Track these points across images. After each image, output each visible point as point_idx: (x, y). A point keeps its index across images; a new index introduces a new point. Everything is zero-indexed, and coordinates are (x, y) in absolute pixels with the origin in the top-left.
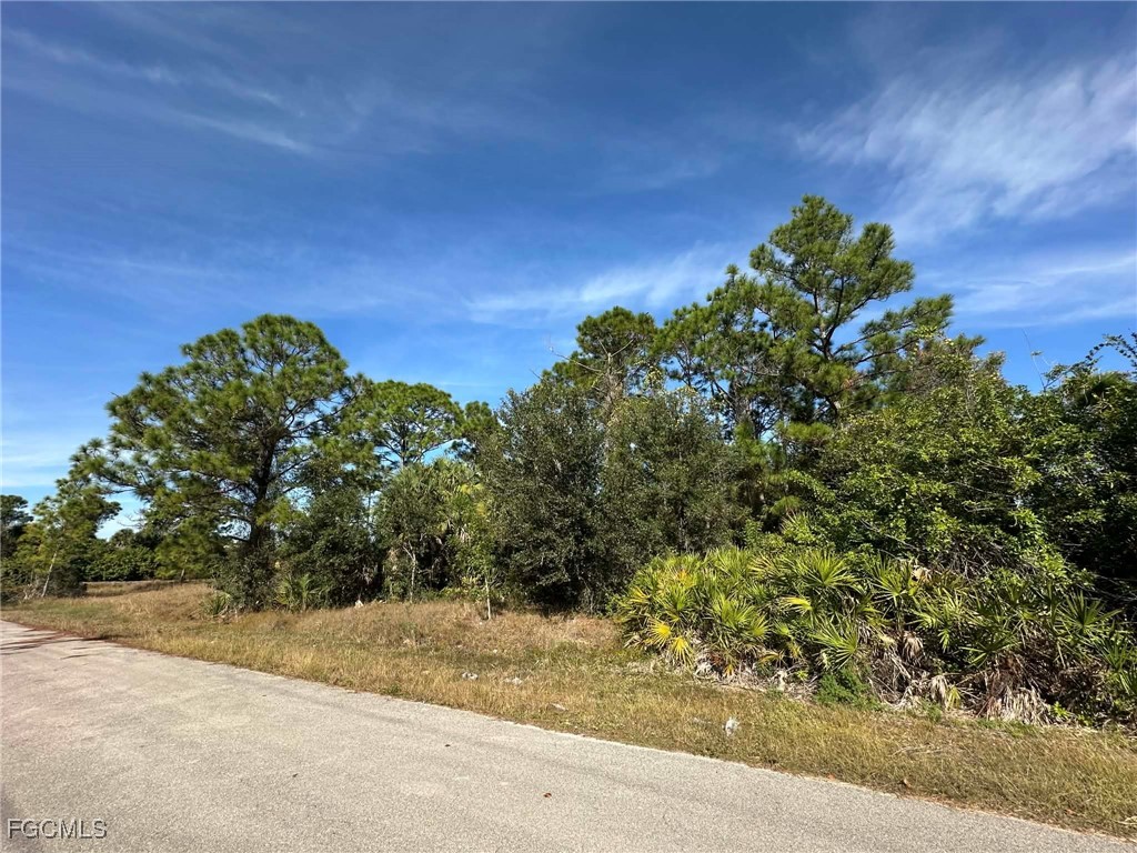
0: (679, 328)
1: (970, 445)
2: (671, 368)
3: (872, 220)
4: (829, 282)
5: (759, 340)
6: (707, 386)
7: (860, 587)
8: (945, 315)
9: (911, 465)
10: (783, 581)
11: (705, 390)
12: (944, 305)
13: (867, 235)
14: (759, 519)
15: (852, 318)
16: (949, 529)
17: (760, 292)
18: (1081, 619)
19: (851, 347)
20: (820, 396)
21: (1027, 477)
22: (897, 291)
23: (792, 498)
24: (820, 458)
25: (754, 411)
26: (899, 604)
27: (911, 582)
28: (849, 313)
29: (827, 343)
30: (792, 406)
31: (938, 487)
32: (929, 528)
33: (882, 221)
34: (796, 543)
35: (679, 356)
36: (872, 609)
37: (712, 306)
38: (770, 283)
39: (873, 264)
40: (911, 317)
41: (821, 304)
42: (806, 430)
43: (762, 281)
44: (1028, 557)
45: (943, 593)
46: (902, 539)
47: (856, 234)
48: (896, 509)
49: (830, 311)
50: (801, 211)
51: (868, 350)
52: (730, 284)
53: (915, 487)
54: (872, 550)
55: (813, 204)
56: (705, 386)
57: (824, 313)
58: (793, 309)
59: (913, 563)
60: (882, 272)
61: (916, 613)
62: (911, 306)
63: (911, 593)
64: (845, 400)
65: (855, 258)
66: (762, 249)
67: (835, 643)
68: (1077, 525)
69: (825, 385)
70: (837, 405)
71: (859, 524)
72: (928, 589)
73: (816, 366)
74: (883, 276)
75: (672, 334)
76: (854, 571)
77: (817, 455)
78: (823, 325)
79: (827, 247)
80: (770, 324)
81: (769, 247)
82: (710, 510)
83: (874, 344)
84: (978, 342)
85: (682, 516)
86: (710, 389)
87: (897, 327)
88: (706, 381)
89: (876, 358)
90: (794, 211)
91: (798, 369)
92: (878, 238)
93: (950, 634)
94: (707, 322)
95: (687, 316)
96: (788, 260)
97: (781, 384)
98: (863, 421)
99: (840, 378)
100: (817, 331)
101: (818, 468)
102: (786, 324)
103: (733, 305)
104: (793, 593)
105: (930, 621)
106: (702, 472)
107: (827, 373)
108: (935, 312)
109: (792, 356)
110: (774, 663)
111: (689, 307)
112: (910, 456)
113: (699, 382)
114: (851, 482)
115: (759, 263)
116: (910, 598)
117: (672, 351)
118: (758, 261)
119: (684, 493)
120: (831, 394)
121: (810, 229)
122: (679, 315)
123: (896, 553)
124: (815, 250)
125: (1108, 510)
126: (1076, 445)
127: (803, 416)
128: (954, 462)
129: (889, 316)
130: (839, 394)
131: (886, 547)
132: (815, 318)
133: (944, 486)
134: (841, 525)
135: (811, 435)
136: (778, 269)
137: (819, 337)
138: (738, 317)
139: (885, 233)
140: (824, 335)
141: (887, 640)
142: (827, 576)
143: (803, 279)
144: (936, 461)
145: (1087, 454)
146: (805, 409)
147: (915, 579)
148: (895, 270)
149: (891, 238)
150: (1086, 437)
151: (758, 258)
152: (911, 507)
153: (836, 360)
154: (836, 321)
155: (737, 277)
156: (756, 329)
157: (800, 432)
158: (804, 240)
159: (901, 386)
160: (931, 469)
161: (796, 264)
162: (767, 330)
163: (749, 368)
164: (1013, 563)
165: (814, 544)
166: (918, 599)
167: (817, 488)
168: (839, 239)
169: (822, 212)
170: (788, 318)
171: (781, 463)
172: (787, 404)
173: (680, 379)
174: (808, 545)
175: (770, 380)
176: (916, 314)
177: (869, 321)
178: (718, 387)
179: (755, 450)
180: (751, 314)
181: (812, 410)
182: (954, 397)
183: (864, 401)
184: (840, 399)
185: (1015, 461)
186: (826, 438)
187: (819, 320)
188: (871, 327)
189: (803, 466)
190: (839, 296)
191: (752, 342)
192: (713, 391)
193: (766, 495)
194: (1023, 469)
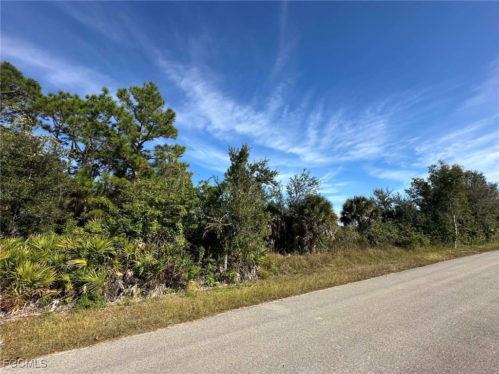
0: (59, 102)
1: (172, 199)
2: (45, 122)
3: (171, 108)
4: (148, 122)
5: (110, 132)
6: (70, 142)
7: (115, 252)
8: (182, 153)
9: (151, 203)
10: (75, 252)
11: (67, 144)
12: (183, 150)
13: (168, 112)
14: (77, 219)
15: (153, 140)
16: (156, 229)
17: (116, 110)
18: (183, 259)
19: (149, 151)
20: (130, 167)
21: (184, 213)
22: (171, 138)
23: (100, 210)
24: (120, 194)
25: (96, 164)
26: (129, 259)
27: (137, 249)
28: (152, 137)
29: (140, 146)
30: (116, 168)
31: (158, 212)
32: (150, 228)
33: (174, 110)
34: (90, 232)
35: (54, 118)
36: (117, 262)
37: (87, 102)
38: (123, 108)
39: (166, 124)
40: (173, 149)
41: (143, 129)
42: (118, 180)
43: (119, 104)
44: (177, 239)
45: (147, 253)
46: (139, 231)
47: (164, 109)
48: (140, 220)
49: (146, 134)
50: (147, 86)
51: (155, 155)
52: (101, 97)
53: (150, 211)
54: (125, 236)
55: (153, 88)
56: (68, 142)
57: (143, 133)
58: (129, 124)
59: (140, 241)
60: (168, 128)
61: (135, 261)
62: (174, 145)
63: (136, 253)
64: (140, 172)
65: (160, 118)
66: (125, 91)
67: (94, 280)
68: (192, 229)
69: (133, 163)
70: (136, 173)
71: (124, 225)
72: (143, 251)
73: (132, 154)
74: (168, 130)
75: (53, 103)
76: (114, 246)
77: (119, 192)
78: (141, 138)
79: (152, 107)
80: (118, 127)
81: (128, 92)
82: (42, 211)
83: (157, 153)
84: (188, 166)
85: (18, 213)
86: (71, 144)
87: (167, 151)
88: (70, 139)
89: (157, 159)
90: (144, 84)
91: (123, 152)
92: (171, 116)
93: (144, 268)
94: (81, 108)
95: (68, 99)
96: (136, 104)
97: (114, 156)
98: (143, 182)
99: (140, 162)
100: (137, 139)
101: (117, 198)
102: (124, 130)
103: (101, 108)
104: (79, 257)
105: (139, 264)
106: (45, 188)
107: (135, 158)
108: (179, 151)
109: (121, 145)
110: (52, 297)
111: (72, 94)
112: (152, 200)
113: (65, 138)
114: (127, 206)
115: (121, 96)
116: (134, 256)
117: (50, 113)
118: (121, 94)
119: (23, 199)
120: (135, 168)
121: (148, 96)
122: (63, 96)
123: (135, 237)
124: (147, 105)
125: (200, 225)
126: (198, 204)
127: (120, 174)
128: (166, 204)
129: (166, 146)
130: (137, 169)
131: (131, 235)
132: (138, 133)
133: (160, 212)
134: (116, 225)
135: (119, 183)
136: (130, 104)
137: (138, 142)
138: (101, 115)
139: (173, 115)
140: (140, 142)
141: (120, 274)
142: (100, 248)
143: (138, 114)
144: (160, 203)
145: (199, 208)
146: (122, 171)
147: (139, 248)
148: (172, 130)
149: (175, 118)
150: (200, 203)
151: (122, 94)
152: (147, 219)
153: (141, 154)
154: (146, 139)
155: (107, 96)
156: (110, 126)
157: (115, 180)
158: (144, 99)
159: (161, 173)
160: (158, 206)
161: (139, 107)
162: (115, 128)
163: (99, 143)
164: (172, 240)
165: (100, 233)
166: (137, 256)
167: (111, 206)
168: (158, 107)
169: (155, 93)
170: (125, 127)
171: (100, 193)
172: (115, 166)
173: (50, 131)
174: (97, 233)
175: (108, 152)
176: (174, 149)
177: (159, 144)
178: (76, 144)
179: (87, 183)
180: (109, 117)
181: (125, 172)
182: (173, 181)
183: (147, 175)
184: (138, 171)
185: (182, 207)
186: (126, 186)
187: (140, 135)
188: (158, 147)
189: (111, 196)
190: (150, 129)
191: (106, 131)
192: (72, 146)
193: (88, 207)
194: (183, 210)
